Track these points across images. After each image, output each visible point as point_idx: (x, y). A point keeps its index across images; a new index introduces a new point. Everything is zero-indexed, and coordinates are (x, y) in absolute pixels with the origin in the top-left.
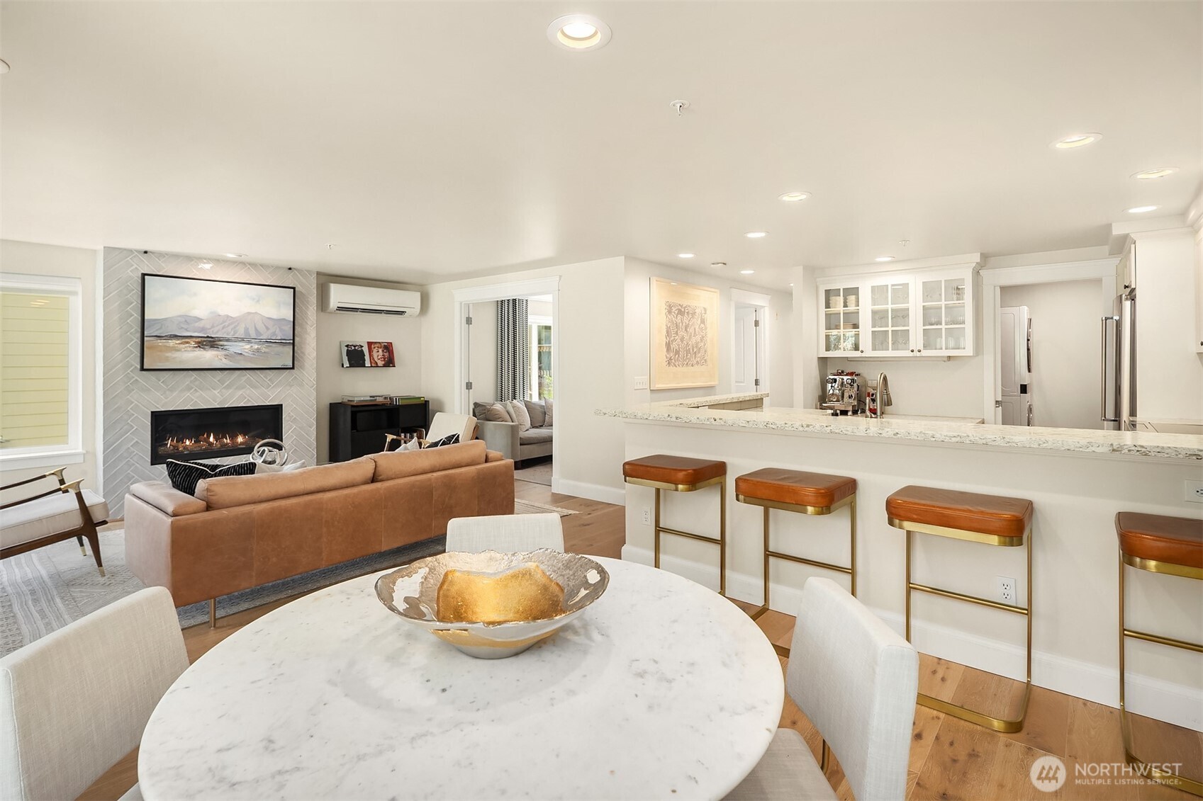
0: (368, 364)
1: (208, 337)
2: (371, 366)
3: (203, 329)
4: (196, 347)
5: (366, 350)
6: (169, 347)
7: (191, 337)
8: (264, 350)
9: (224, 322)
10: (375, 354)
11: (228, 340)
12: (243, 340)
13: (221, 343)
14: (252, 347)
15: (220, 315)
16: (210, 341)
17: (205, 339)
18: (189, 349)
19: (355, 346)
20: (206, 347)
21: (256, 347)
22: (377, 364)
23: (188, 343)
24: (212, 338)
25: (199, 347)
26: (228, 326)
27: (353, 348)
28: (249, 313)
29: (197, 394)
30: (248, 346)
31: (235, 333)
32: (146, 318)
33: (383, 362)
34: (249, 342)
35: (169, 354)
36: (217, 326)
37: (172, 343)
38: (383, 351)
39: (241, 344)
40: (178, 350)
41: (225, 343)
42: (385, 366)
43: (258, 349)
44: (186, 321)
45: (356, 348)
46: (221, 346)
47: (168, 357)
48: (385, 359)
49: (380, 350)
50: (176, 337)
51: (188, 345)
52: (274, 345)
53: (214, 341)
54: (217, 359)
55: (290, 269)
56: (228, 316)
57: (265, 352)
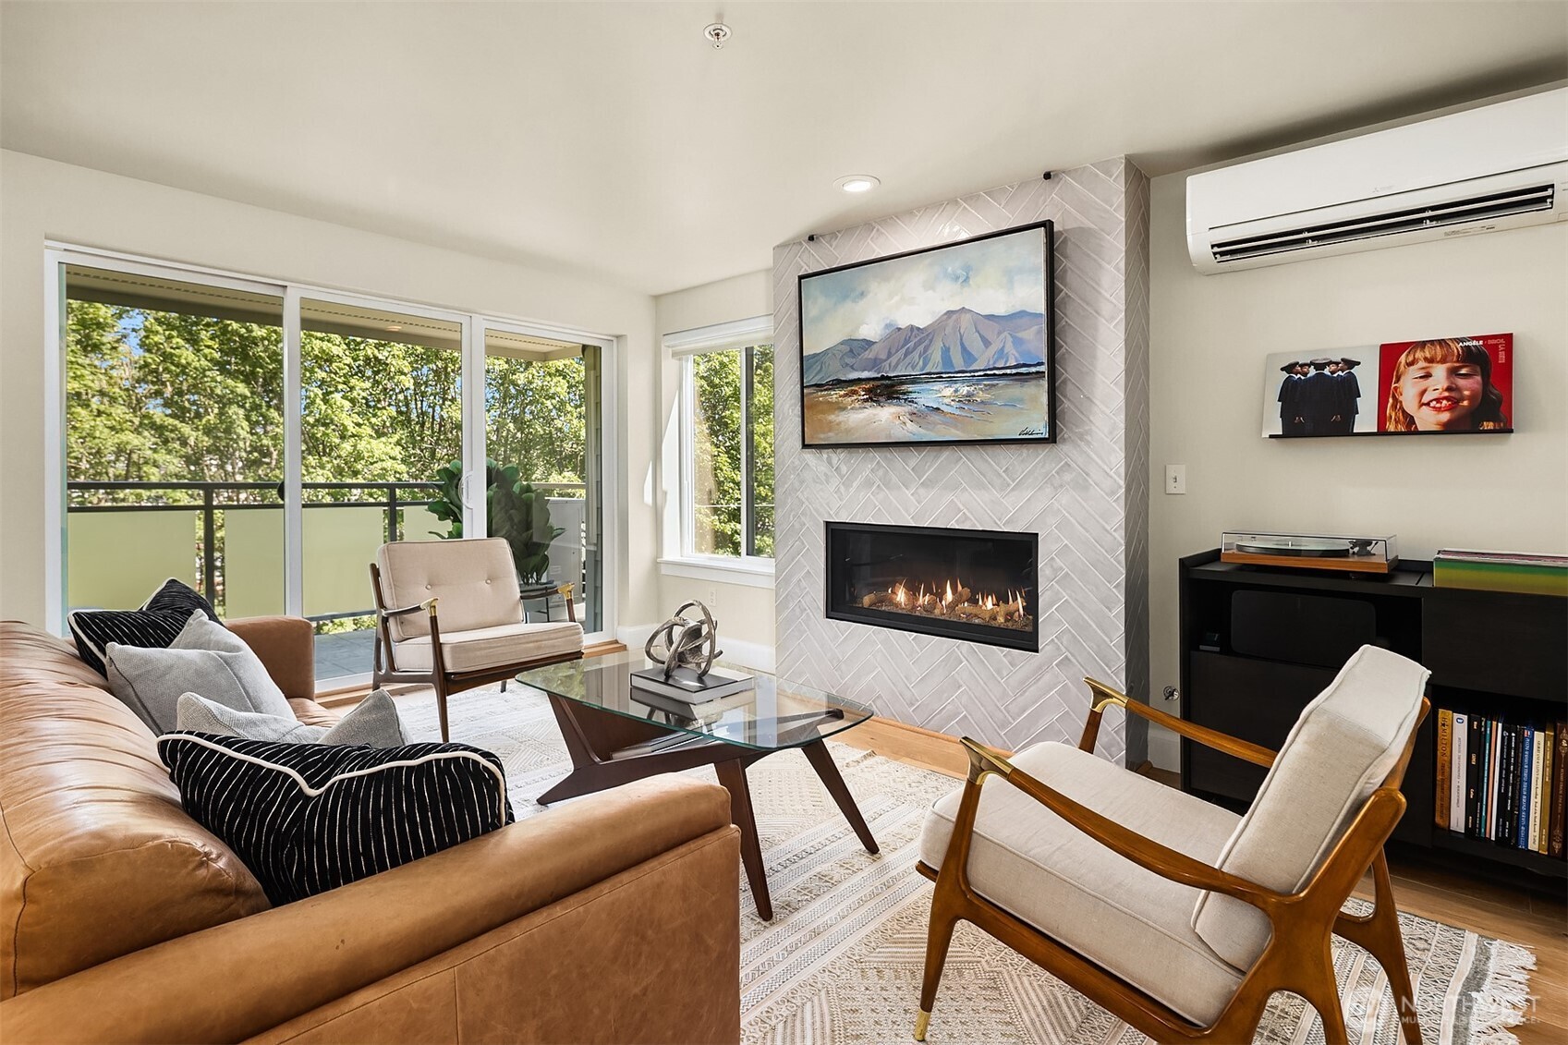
0: (1366, 420)
1: (883, 378)
2: (1382, 432)
3: (875, 364)
4: (866, 400)
5: (1368, 379)
6: (832, 403)
7: (859, 380)
8: (981, 396)
9: (907, 341)
10: (1408, 390)
11: (914, 381)
12: (938, 377)
13: (904, 387)
14: (956, 391)
15: (899, 329)
16: (887, 386)
17: (879, 383)
18: (857, 405)
19: (1320, 366)
20: (880, 398)
21: (964, 390)
22: (1410, 420)
23: (855, 392)
24: (889, 378)
25: (871, 398)
26: (914, 349)
27: (1312, 372)
28: (950, 313)
29: (881, 496)
30: (949, 391)
31: (925, 365)
32: (804, 354)
33: (1445, 416)
34: (952, 381)
35: (832, 417)
36: (897, 351)
37: (835, 395)
38: (1453, 372)
39: (937, 386)
40: (844, 409)
41: (911, 388)
42: (1448, 429)
43: (969, 395)
44: (851, 351)
45: (1326, 371)
46: (904, 394)
47: (831, 422)
48: (1454, 403)
49: (1440, 372)
50: (838, 383)
51: (855, 397)
52: (1001, 382)
53: (893, 386)
54: (898, 422)
55: (1047, 176)
56: (912, 328)
57: (982, 402)
